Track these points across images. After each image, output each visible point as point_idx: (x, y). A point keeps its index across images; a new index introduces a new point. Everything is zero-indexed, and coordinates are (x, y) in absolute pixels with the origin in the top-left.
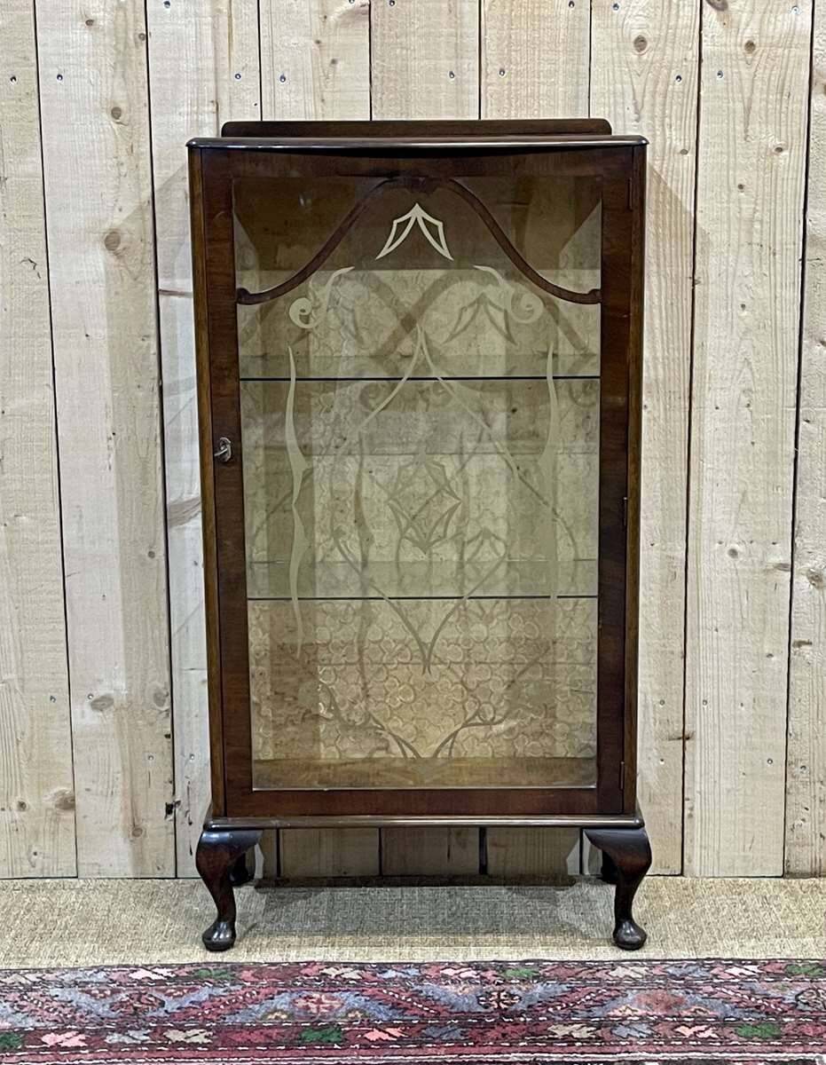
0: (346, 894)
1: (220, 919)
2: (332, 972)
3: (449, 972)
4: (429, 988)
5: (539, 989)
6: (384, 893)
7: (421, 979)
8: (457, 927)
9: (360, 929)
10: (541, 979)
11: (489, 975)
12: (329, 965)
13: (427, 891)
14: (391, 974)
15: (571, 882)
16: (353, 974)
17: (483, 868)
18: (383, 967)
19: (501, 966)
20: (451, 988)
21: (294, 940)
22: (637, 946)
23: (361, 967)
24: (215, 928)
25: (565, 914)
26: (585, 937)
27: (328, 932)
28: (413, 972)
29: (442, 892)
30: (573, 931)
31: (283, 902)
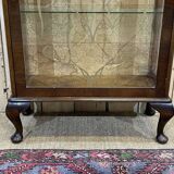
0: (63, 118)
1: (17, 132)
2: (56, 155)
3: (100, 155)
4: (93, 163)
5: (134, 164)
6: (75, 119)
7: (89, 159)
8: (101, 133)
9: (67, 133)
10: (135, 159)
11: (115, 156)
12: (55, 151)
13: (90, 118)
14: (78, 156)
15: (134, 115)
16: (64, 156)
17: (107, 109)
18: (75, 152)
19: (119, 152)
20: (101, 164)
21: (44, 138)
22: (164, 143)
23: (67, 152)
24: (15, 136)
25: (136, 127)
26: (145, 137)
27: (57, 135)
28: (86, 155)
29: (94, 118)
30: (140, 135)
31: (43, 121)
